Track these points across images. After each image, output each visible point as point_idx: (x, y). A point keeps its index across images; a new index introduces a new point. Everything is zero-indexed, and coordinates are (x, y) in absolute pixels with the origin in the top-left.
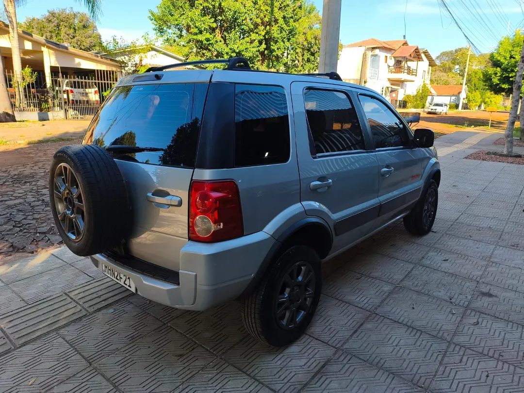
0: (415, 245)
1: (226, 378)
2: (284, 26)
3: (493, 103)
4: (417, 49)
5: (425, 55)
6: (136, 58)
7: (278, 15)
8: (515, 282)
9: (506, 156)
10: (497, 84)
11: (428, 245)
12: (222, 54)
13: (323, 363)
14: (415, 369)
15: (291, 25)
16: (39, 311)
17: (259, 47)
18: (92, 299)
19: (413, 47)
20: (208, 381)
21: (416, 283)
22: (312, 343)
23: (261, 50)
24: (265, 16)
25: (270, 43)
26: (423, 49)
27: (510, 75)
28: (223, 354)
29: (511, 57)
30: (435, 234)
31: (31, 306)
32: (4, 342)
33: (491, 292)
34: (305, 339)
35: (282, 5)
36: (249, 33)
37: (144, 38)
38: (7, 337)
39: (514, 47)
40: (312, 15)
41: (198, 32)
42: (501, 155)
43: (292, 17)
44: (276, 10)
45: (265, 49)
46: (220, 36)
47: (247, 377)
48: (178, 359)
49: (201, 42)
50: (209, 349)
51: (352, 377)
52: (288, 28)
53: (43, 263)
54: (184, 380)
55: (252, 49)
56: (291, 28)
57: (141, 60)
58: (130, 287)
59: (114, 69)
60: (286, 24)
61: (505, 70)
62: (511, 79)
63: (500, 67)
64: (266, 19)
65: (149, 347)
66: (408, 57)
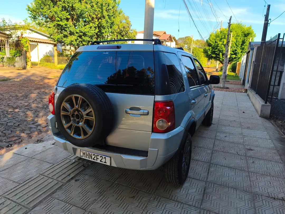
0: (209, 131)
1: (164, 204)
2: (108, 20)
3: (203, 63)
4: (170, 36)
5: (174, 39)
6: (19, 33)
7: (105, 13)
8: (257, 143)
9: (223, 88)
10: (210, 55)
11: (214, 130)
12: (74, 33)
13: (204, 189)
14: (242, 185)
15: (112, 20)
16: (31, 187)
17: (95, 30)
18: (61, 175)
19: (169, 35)
20: (156, 207)
21: (220, 148)
22: (193, 181)
23: (96, 32)
24: (98, 14)
25: (101, 29)
26: (173, 36)
27: (216, 50)
28: (154, 192)
29: (216, 42)
30: (215, 125)
31: (23, 184)
32: (20, 208)
33: (251, 148)
34: (188, 179)
35: (107, 9)
36: (89, 22)
37: (24, 21)
38: (20, 205)
39: (216, 38)
40: (121, 15)
41: (60, 20)
42: (220, 88)
43: (112, 16)
44: (104, 11)
45: (98, 32)
46: (72, 23)
47: (173, 201)
48: (133, 199)
49: (62, 26)
50: (145, 191)
51: (219, 193)
52: (110, 21)
53: (11, 159)
54: (143, 208)
55: (92, 32)
56: (112, 21)
57: (22, 35)
58: (106, 163)
59: (3, 39)
60: (109, 19)
61: (213, 48)
62: (216, 52)
63: (211, 46)
64: (99, 16)
65: (113, 196)
66: (166, 40)
